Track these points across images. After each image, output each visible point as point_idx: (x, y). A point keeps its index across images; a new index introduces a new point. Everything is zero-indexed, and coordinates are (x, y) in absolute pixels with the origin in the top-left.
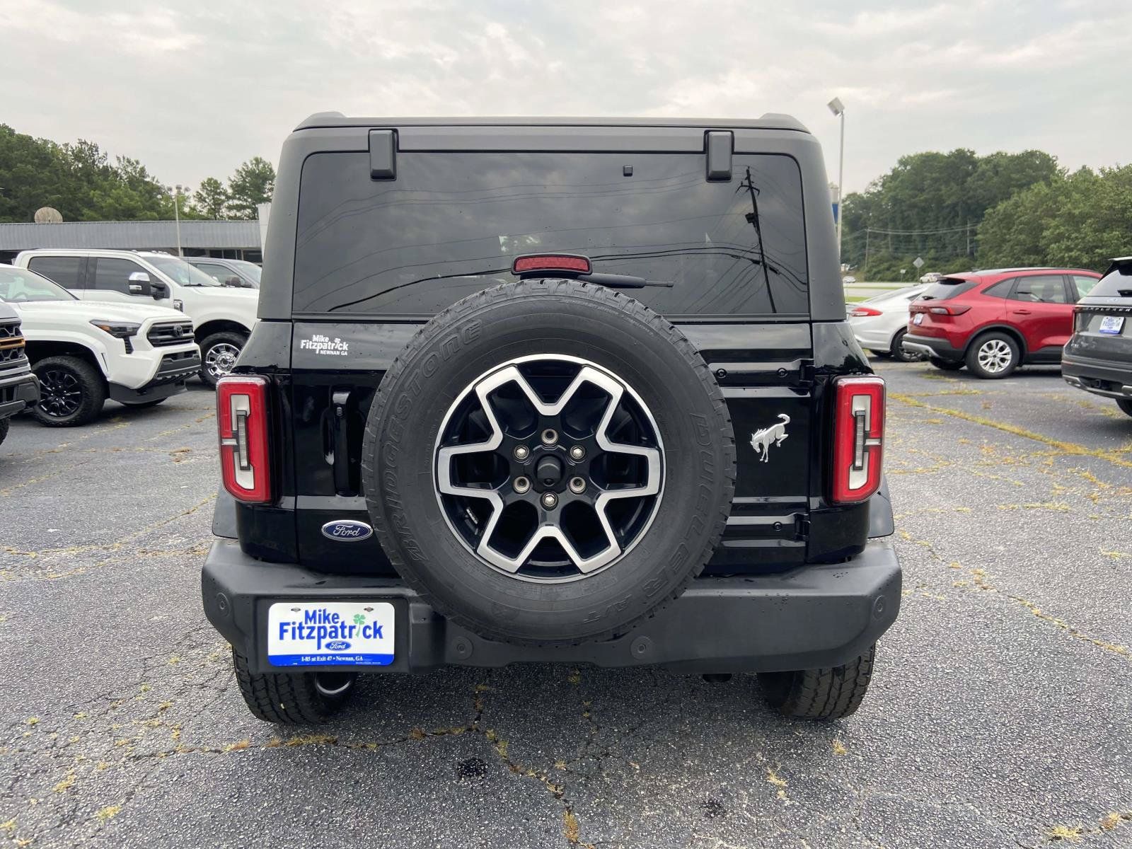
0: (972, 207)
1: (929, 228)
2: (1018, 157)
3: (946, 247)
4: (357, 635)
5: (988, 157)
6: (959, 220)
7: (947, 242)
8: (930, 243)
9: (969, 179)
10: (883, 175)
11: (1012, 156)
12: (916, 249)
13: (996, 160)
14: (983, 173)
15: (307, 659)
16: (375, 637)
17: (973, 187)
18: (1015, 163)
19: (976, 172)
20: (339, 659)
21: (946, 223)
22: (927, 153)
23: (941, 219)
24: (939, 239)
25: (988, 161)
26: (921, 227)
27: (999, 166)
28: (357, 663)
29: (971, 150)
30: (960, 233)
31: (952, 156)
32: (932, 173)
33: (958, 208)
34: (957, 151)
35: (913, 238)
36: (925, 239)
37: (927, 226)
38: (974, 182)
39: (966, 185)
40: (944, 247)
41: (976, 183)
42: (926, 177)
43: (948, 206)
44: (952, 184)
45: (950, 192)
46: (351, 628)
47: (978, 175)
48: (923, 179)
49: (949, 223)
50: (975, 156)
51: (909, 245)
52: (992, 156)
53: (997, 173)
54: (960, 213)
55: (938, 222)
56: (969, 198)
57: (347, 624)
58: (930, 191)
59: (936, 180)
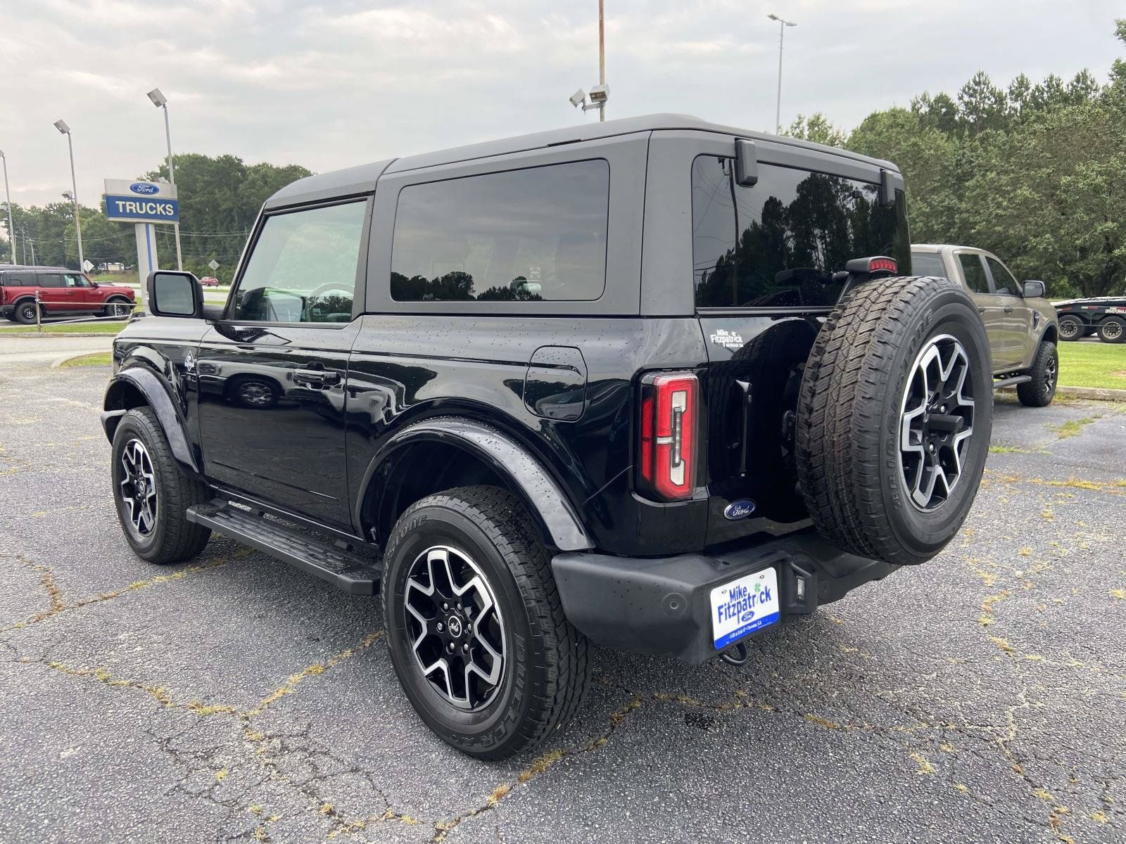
0: (248, 214)
1: (207, 231)
2: (283, 171)
3: (227, 251)
4: (757, 602)
5: (255, 166)
6: (236, 225)
7: (227, 246)
8: (210, 246)
9: (241, 185)
10: (150, 172)
11: (278, 169)
12: (197, 250)
13: (263, 171)
14: (254, 182)
15: (733, 636)
16: (767, 600)
17: (246, 194)
18: (282, 175)
19: (247, 180)
20: (749, 628)
21: (224, 227)
22: (194, 155)
23: (219, 223)
24: (219, 242)
25: (256, 170)
26: (199, 229)
27: (267, 177)
28: (759, 628)
29: (239, 158)
30: (239, 238)
31: (220, 161)
32: (203, 176)
33: (234, 213)
34: (224, 156)
35: (192, 239)
36: (204, 241)
37: (205, 228)
38: (246, 189)
39: (239, 191)
40: (225, 250)
41: (249, 190)
42: (198, 179)
43: (225, 211)
44: (225, 189)
45: (224, 196)
46: (754, 596)
47: (249, 184)
48: (196, 181)
49: (227, 227)
50: (243, 164)
51: (189, 247)
52: (259, 166)
53: (266, 183)
54: (236, 218)
55: (216, 225)
56: (243, 204)
57: (751, 595)
58: (204, 194)
59: (208, 183)
